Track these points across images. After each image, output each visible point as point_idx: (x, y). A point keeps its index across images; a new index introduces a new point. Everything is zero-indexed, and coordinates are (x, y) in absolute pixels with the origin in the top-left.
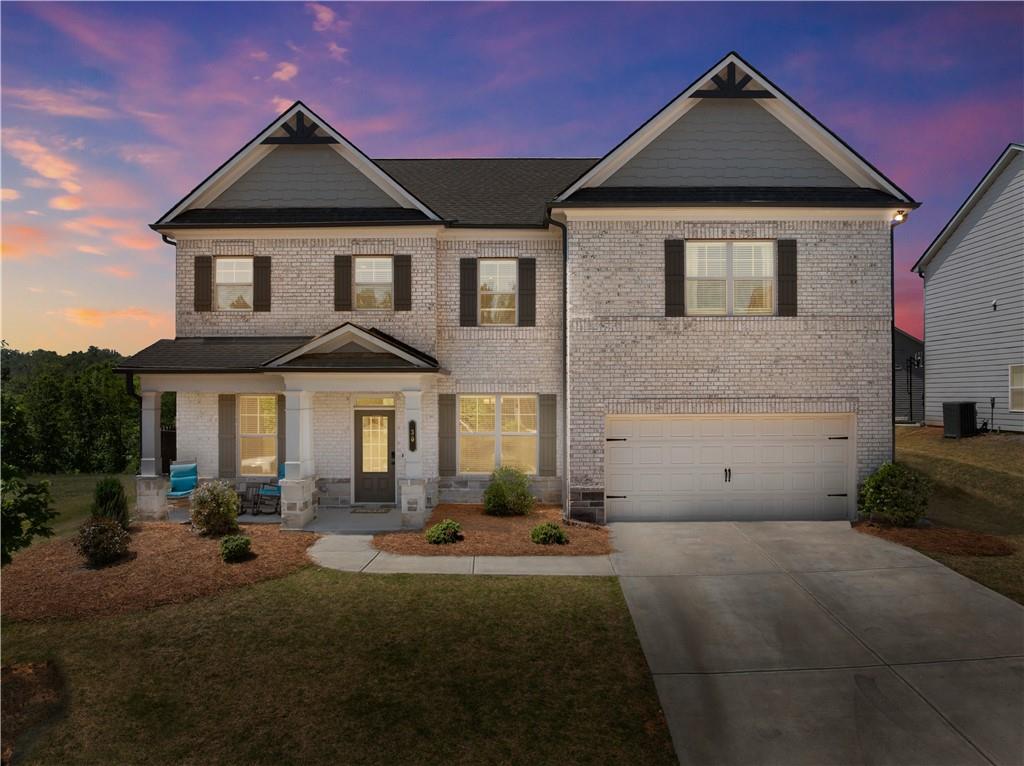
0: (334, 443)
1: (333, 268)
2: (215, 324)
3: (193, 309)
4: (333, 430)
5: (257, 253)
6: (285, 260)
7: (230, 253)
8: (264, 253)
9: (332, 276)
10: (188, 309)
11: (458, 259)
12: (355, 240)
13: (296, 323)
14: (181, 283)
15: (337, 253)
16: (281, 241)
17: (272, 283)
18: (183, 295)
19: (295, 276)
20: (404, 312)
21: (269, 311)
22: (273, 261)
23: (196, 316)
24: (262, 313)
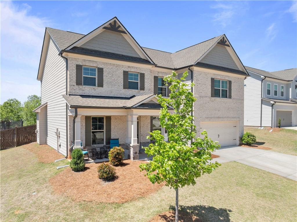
0: (123, 132)
1: (123, 75)
2: (83, 90)
3: (75, 84)
4: (123, 128)
5: (99, 67)
6: (108, 70)
7: (89, 65)
8: (101, 67)
9: (123, 77)
10: (73, 84)
11: (153, 76)
12: (129, 66)
13: (111, 92)
14: (71, 74)
15: (124, 70)
16: (107, 63)
17: (104, 78)
18: (71, 78)
19: (111, 76)
20: (143, 91)
21: (103, 87)
22: (104, 70)
23: (77, 87)
24: (100, 88)
